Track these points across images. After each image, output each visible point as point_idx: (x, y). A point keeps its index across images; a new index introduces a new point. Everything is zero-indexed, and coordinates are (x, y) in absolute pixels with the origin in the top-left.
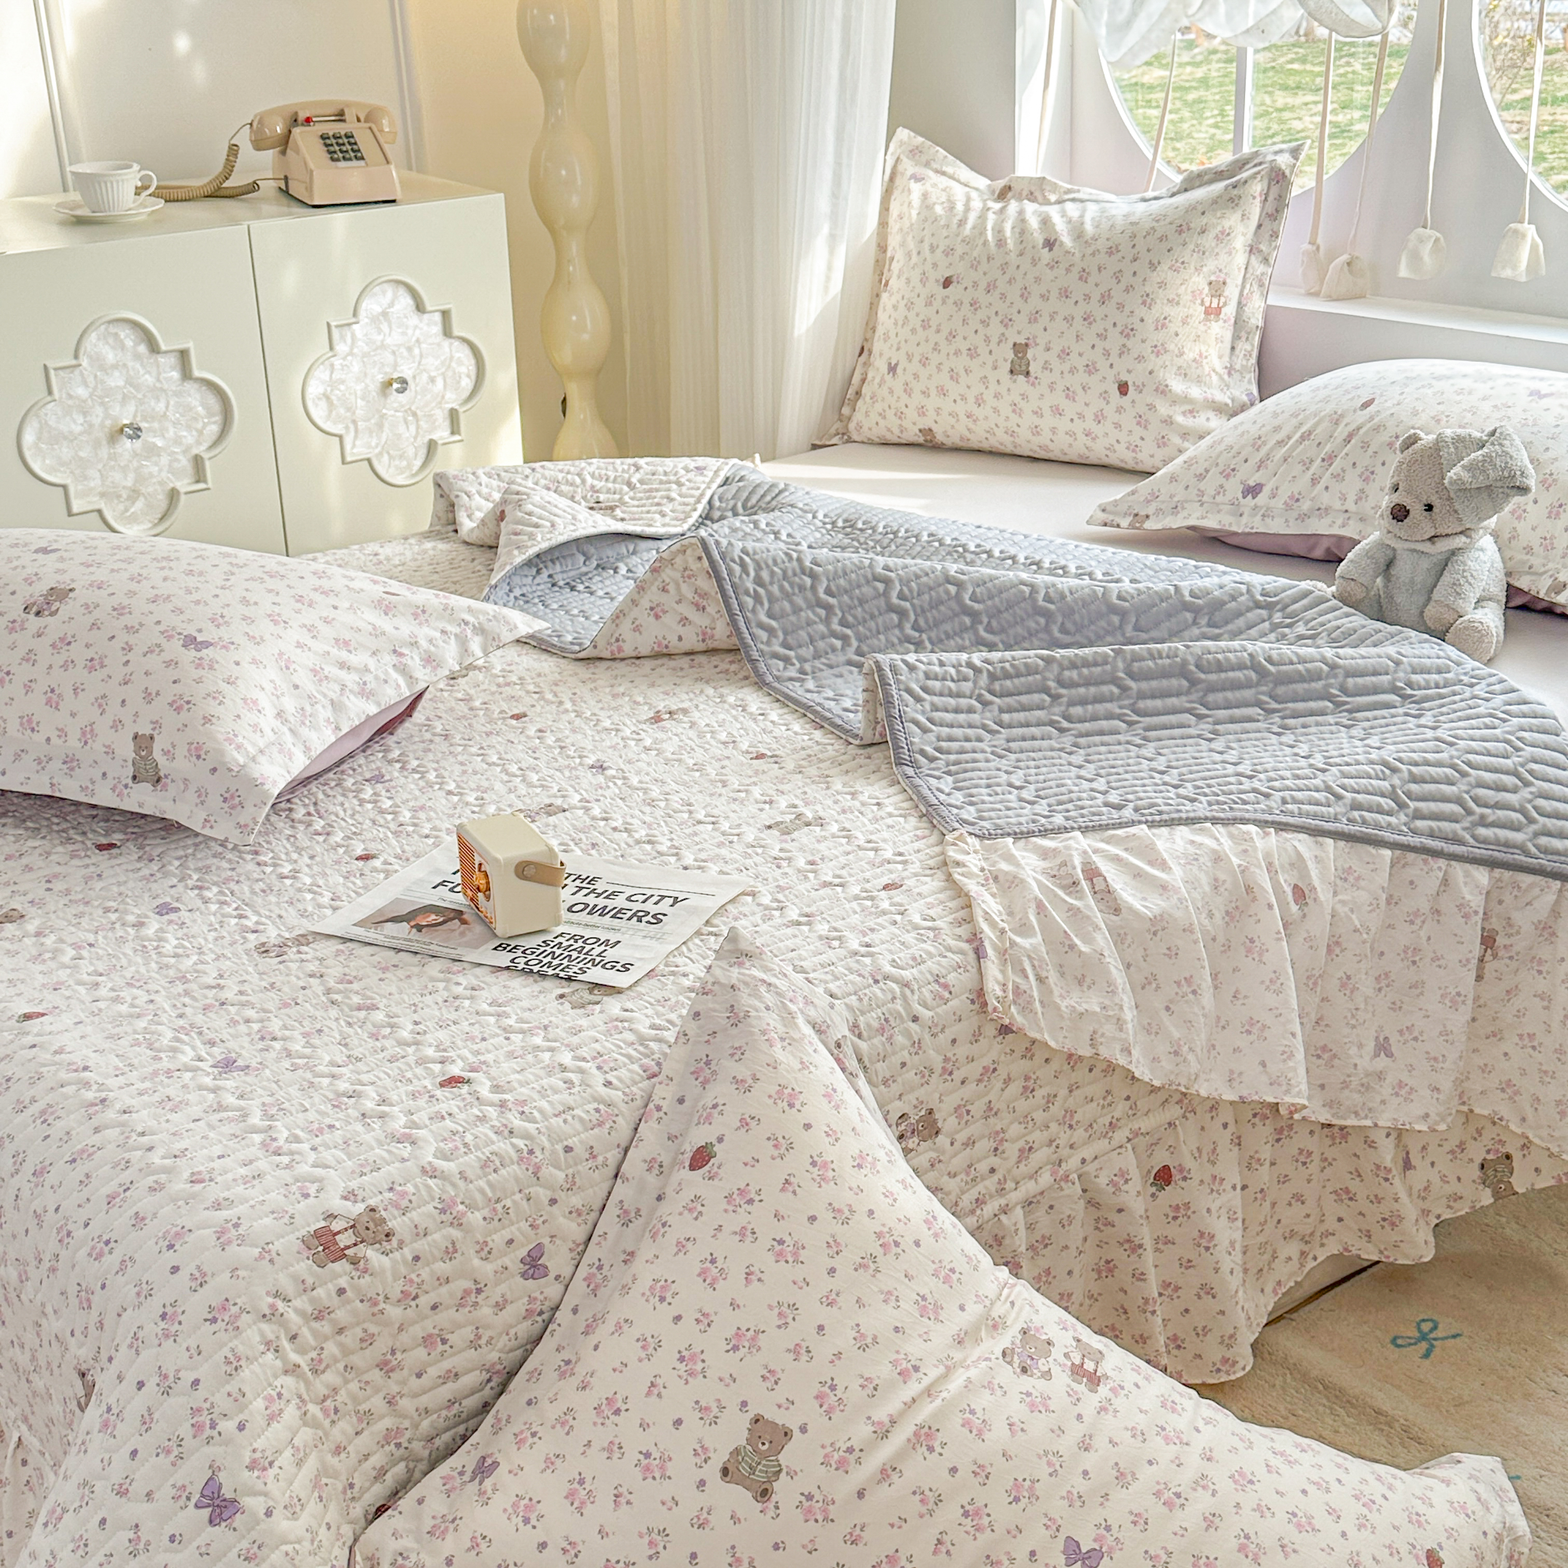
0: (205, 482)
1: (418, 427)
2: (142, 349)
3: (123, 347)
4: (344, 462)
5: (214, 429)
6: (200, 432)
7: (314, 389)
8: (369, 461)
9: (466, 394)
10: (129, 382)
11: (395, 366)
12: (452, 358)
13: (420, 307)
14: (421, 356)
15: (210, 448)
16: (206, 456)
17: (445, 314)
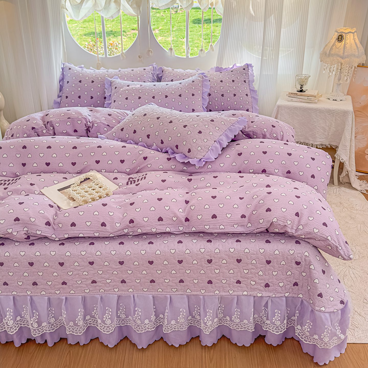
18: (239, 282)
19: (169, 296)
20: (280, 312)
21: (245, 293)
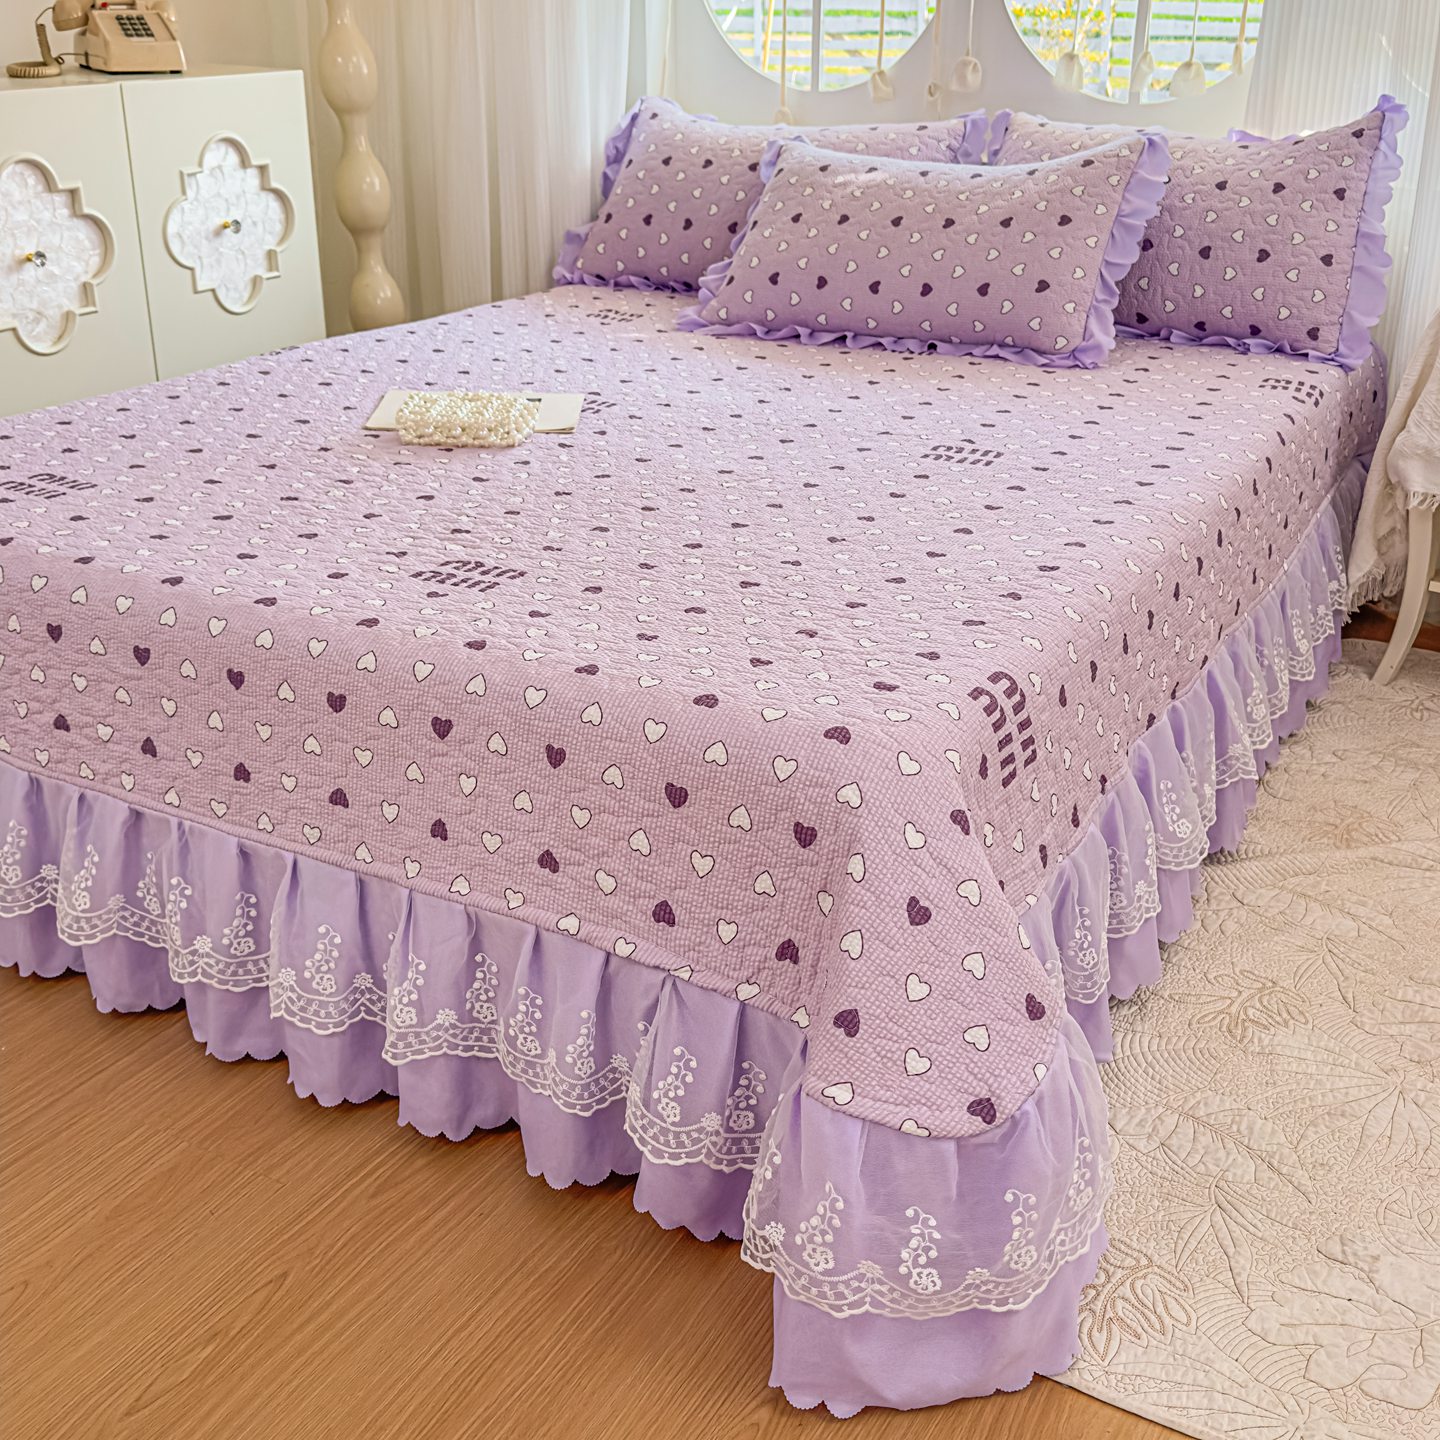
0: (94, 305)
1: (246, 264)
2: (40, 188)
3: (27, 184)
4: (196, 292)
5: (95, 261)
6: (87, 264)
7: (172, 229)
8: (213, 291)
9: (277, 239)
10: (31, 217)
11: (228, 210)
12: (268, 206)
13: (244, 163)
14: (247, 203)
15: (95, 276)
16: (94, 282)
17: (263, 169)
18: (548, 861)
19: (289, 858)
20: (693, 1064)
21: (570, 924)
